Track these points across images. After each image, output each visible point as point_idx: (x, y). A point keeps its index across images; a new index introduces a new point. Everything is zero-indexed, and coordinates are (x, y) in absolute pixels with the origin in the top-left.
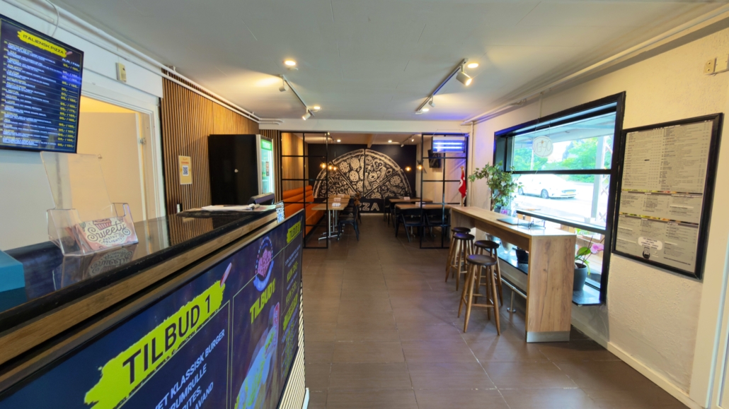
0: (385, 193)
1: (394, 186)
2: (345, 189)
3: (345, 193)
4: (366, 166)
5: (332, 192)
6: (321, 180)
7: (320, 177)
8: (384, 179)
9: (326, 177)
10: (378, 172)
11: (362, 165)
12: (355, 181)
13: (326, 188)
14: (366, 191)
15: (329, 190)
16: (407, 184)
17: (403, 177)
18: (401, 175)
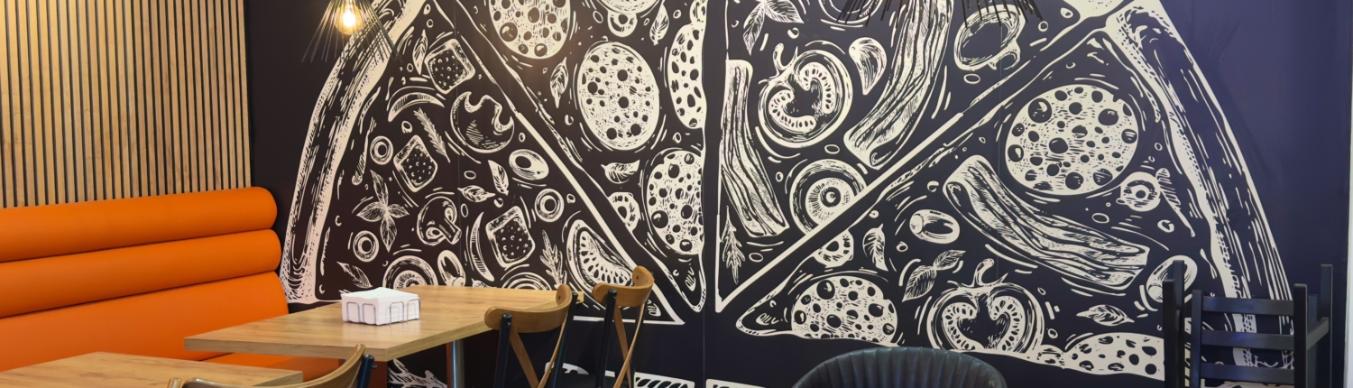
0: (943, 281)
1: (1048, 210)
2: (538, 227)
3: (537, 266)
5: (430, 255)
6: (341, 138)
7: (334, 113)
8: (927, 127)
9: (377, 110)
10: (857, 51)
12: (624, 143)
13: (388, 213)
14: (735, 258)
15: (404, 230)
16: (1231, 181)
17: (1166, 96)
18: (1145, 73)
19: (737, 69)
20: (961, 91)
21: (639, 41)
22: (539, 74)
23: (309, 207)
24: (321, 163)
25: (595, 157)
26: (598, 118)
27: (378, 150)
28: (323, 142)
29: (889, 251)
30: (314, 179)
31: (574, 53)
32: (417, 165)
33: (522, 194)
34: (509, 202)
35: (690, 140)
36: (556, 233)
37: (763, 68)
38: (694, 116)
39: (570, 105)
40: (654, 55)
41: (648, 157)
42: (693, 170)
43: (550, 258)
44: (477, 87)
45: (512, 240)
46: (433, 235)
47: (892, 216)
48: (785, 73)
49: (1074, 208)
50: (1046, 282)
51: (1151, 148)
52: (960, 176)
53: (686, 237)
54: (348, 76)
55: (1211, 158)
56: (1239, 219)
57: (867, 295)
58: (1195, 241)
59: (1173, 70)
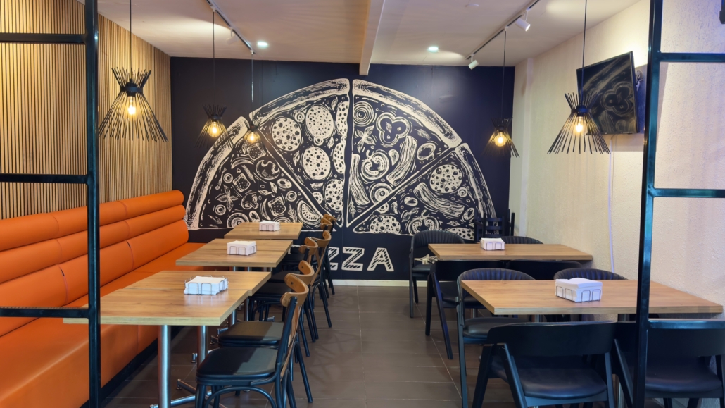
0: (413, 216)
1: (441, 197)
2: (287, 203)
3: (286, 215)
4: (356, 133)
5: (247, 212)
6: (211, 174)
7: (209, 165)
8: (410, 175)
9: (227, 165)
10: (391, 153)
11: (343, 127)
12: (318, 177)
13: (230, 198)
14: (353, 211)
15: (236, 205)
16: (483, 190)
17: (469, 168)
18: (464, 162)
19: (355, 157)
20: (419, 165)
21: (324, 147)
22: (289, 155)
23: (197, 197)
24: (203, 182)
25: (308, 182)
26: (309, 170)
27: (227, 178)
28: (204, 175)
29: (398, 208)
30: (199, 187)
31: (302, 149)
32: (242, 183)
33: (281, 193)
34: (277, 195)
35: (340, 177)
36: (294, 205)
37: (363, 156)
38: (342, 170)
39: (300, 165)
40: (329, 151)
41: (326, 182)
42: (340, 185)
43: (291, 212)
44: (266, 159)
45: (278, 207)
46: (248, 206)
47: (399, 199)
48: (369, 159)
49: (446, 196)
50: (439, 215)
51: (465, 181)
52: (418, 188)
53: (338, 205)
54: (215, 153)
55: (479, 184)
56: (485, 199)
57: (392, 220)
58: (474, 204)
59: (470, 162)
